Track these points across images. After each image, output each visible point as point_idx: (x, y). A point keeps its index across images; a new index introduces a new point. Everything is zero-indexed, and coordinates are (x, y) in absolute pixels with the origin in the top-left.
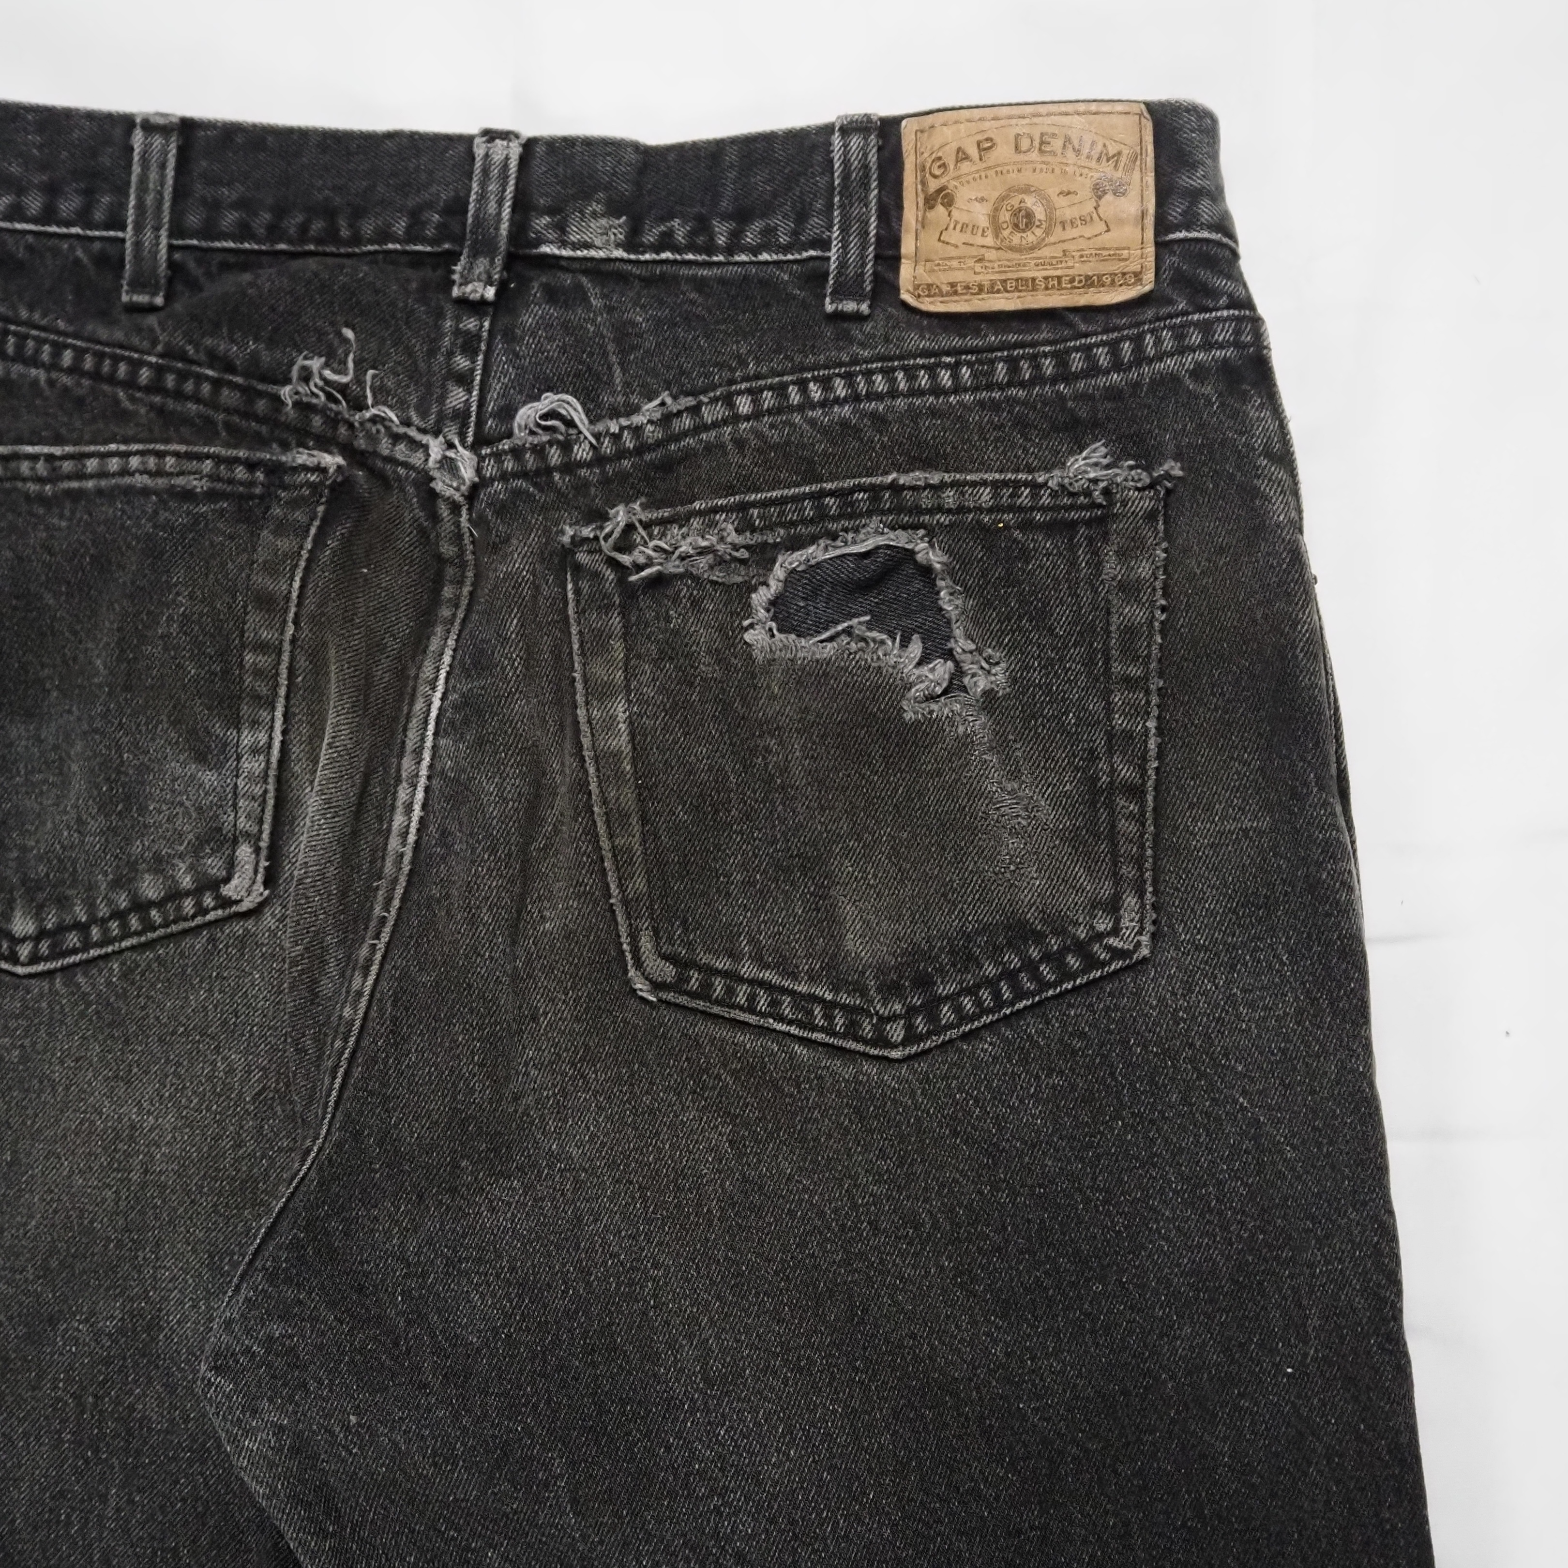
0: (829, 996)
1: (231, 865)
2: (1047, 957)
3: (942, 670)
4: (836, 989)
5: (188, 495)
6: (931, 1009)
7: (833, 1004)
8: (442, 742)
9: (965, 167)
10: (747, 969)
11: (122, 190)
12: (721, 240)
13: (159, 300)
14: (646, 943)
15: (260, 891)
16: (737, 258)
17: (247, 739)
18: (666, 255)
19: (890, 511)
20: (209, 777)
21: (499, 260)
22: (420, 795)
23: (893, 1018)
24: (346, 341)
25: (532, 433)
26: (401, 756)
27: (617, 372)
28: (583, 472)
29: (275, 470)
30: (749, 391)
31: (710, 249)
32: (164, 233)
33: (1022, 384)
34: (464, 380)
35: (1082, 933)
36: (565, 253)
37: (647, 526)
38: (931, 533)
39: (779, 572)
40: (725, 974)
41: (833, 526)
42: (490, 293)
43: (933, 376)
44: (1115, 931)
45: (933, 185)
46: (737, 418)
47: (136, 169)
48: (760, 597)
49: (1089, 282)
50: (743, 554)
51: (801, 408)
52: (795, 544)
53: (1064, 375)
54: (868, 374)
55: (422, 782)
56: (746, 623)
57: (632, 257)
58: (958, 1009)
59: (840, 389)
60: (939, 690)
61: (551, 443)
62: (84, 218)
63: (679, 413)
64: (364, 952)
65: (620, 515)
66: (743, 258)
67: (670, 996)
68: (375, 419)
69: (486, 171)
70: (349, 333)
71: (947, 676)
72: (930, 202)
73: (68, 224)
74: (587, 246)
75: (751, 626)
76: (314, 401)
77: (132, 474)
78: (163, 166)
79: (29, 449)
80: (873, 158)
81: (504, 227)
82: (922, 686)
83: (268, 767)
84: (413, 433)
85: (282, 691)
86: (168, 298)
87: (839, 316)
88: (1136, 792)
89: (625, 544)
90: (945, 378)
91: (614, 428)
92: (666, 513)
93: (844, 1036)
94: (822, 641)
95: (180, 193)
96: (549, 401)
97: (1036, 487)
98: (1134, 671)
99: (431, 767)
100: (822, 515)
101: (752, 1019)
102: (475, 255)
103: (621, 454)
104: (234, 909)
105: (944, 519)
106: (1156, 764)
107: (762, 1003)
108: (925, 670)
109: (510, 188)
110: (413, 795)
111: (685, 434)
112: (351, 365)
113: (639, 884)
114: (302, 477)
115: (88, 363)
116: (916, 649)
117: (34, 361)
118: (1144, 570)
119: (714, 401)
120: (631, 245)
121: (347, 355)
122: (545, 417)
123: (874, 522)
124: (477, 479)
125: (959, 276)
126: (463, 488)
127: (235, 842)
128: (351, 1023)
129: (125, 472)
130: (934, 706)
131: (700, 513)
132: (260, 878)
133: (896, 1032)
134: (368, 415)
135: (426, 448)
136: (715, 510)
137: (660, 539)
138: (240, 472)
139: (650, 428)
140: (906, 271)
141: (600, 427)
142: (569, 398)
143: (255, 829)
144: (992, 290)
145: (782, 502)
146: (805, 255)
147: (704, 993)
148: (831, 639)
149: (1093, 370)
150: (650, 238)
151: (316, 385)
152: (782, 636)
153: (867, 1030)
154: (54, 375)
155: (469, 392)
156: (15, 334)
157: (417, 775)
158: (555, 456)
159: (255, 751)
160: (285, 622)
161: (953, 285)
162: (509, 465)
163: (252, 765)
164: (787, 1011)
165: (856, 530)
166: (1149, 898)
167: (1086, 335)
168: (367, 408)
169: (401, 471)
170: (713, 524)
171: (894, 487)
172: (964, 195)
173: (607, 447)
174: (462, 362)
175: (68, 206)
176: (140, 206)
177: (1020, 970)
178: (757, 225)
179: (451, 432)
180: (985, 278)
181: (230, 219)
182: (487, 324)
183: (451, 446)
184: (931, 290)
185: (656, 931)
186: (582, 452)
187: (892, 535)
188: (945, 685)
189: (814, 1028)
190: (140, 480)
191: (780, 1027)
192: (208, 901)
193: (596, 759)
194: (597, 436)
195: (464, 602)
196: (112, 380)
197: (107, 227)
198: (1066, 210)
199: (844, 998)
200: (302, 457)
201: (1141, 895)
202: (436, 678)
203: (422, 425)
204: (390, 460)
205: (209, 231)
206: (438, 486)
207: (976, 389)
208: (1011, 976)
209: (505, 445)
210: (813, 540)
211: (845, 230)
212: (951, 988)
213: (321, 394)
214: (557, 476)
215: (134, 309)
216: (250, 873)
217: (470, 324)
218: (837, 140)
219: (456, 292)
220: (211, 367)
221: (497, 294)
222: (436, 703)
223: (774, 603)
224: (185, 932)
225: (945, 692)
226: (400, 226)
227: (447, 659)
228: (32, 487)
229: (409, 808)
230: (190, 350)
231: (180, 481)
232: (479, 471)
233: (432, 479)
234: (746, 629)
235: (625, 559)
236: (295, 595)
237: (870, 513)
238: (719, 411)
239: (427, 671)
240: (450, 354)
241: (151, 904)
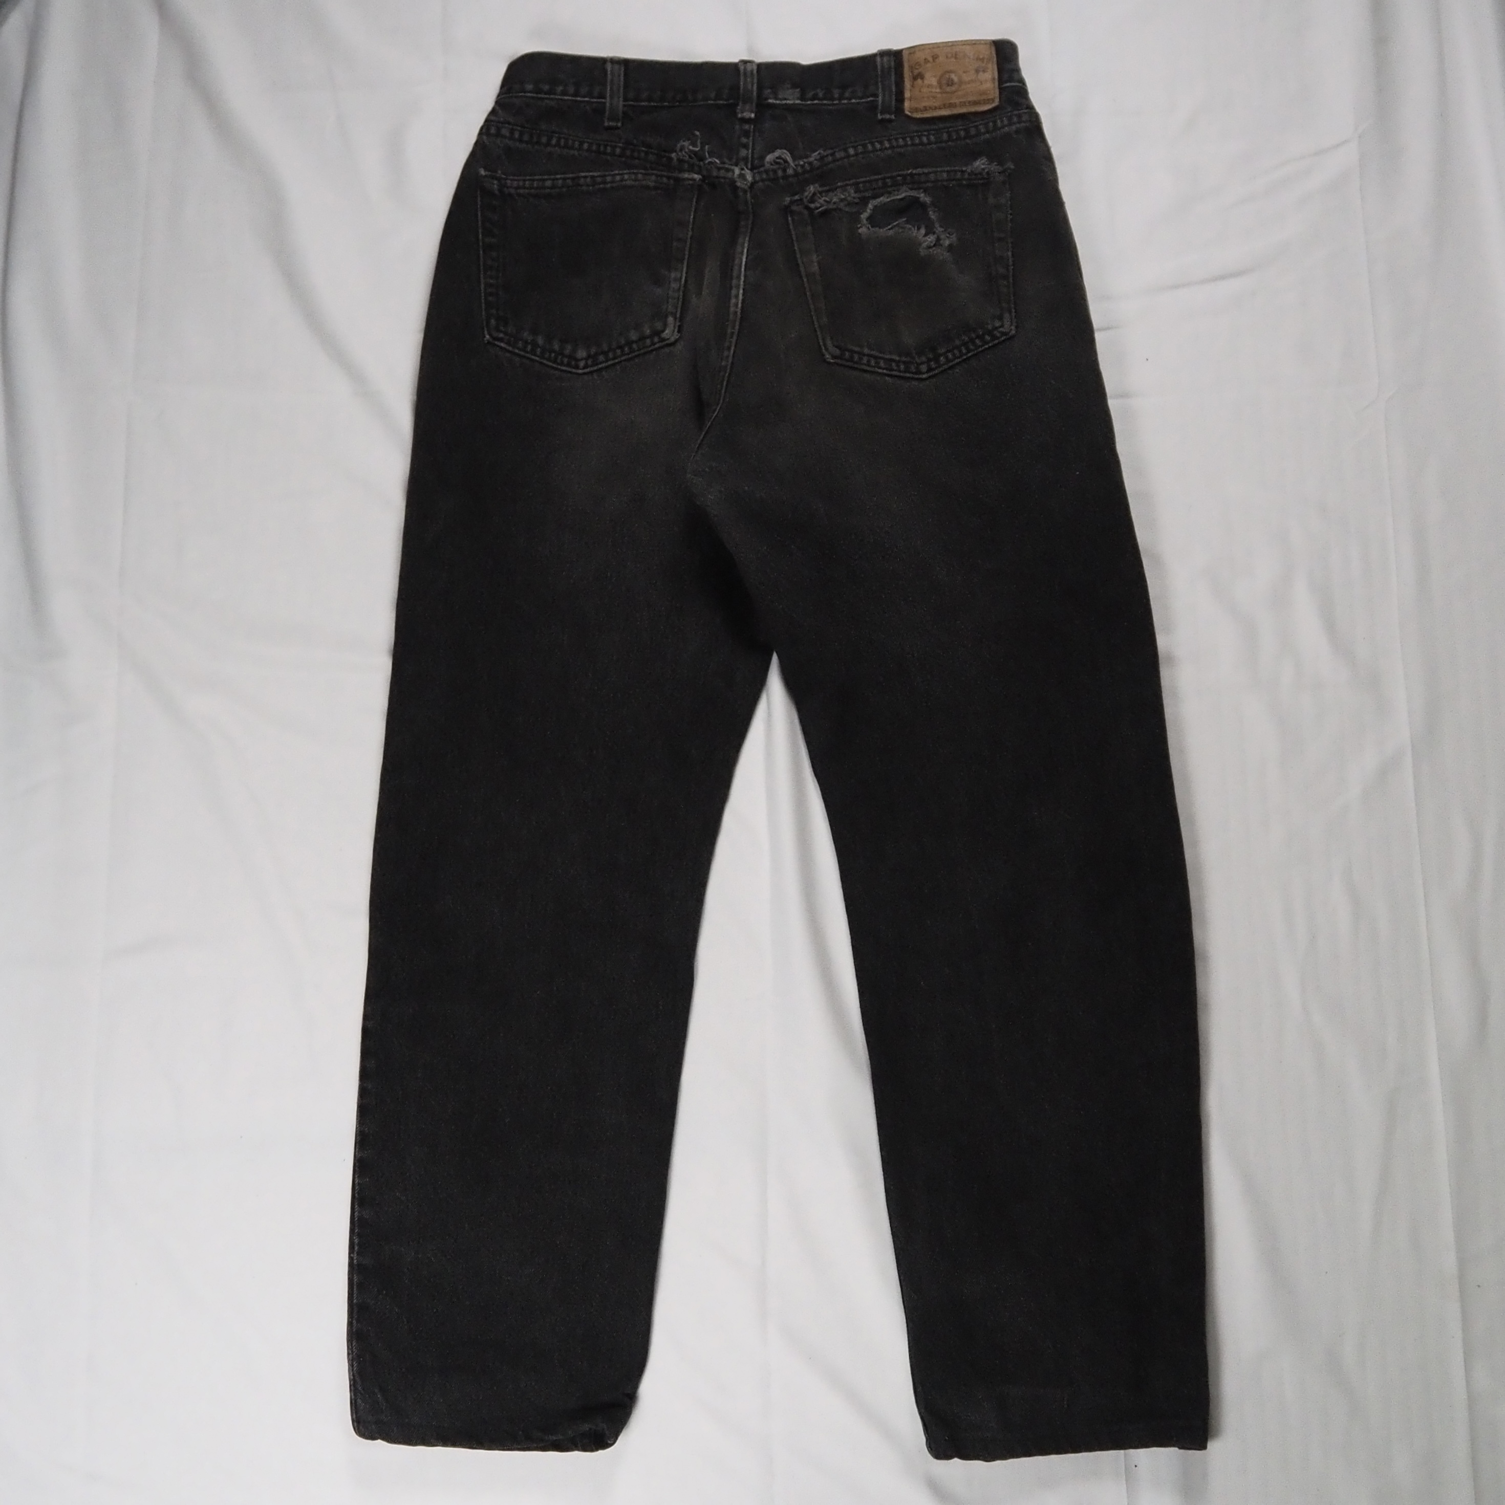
0: (897, 358)
1: (665, 325)
2: (978, 337)
3: (931, 239)
4: (900, 356)
5: (647, 188)
6: (936, 360)
7: (899, 361)
8: (748, 273)
9: (929, 65)
10: (866, 351)
11: (604, 85)
12: (836, 96)
13: (619, 124)
14: (829, 343)
15: (676, 336)
16: (843, 102)
17: (673, 275)
18: (816, 102)
19: (909, 184)
20: (659, 291)
21: (754, 105)
22: (741, 291)
23: (922, 363)
24: (697, 136)
25: (772, 165)
26: (732, 279)
27: (800, 144)
28: (791, 179)
29: (677, 180)
30: (853, 147)
31: (832, 99)
32: (621, 99)
33: (953, 141)
34: (745, 146)
35: (990, 327)
36: (778, 102)
37: (821, 193)
38: (925, 191)
39: (870, 206)
40: (859, 353)
41: (889, 189)
42: (753, 115)
43: (920, 139)
44: (1002, 326)
45: (916, 72)
46: (848, 156)
47: (609, 77)
48: (864, 216)
49: (976, 103)
50: (857, 201)
51: (872, 152)
52: (875, 197)
53: (968, 136)
54: (896, 139)
55: (742, 287)
56: (859, 226)
57: (803, 102)
58: (947, 358)
59: (887, 145)
60: (932, 244)
61: (779, 168)
62: (590, 94)
63: (827, 156)
64: (727, 344)
65: (812, 189)
66: (846, 101)
67: (839, 361)
68: (710, 163)
69: (745, 74)
70: (697, 133)
71: (935, 239)
72: (915, 78)
73: (584, 97)
74: (785, 99)
75: (861, 227)
76: (684, 158)
77: (626, 180)
78: (619, 76)
79: (583, 174)
80: (893, 64)
81: (755, 94)
82: (926, 243)
83: (680, 286)
84: (727, 166)
85: (686, 257)
86: (623, 124)
87: (882, 120)
88: (1005, 277)
89: (812, 200)
90: (925, 139)
91: (802, 163)
92: (825, 188)
93: (905, 372)
94: (889, 229)
95: (626, 86)
96: (777, 153)
97: (963, 172)
98: (1002, 235)
99: (744, 282)
100: (885, 185)
101: (868, 369)
102: (745, 103)
103: (805, 172)
104: (665, 343)
105: (929, 185)
106: (1012, 267)
107: (873, 362)
108: (927, 238)
109: (755, 81)
110: (738, 292)
111: (829, 163)
112: (699, 144)
113: (825, 320)
114: (687, 182)
115: (594, 148)
116: (923, 231)
117: (572, 148)
118: (1003, 201)
119: (840, 150)
120: (802, 98)
121: (696, 141)
122: (777, 158)
123: (904, 188)
124: (753, 181)
125: (927, 104)
126: (749, 184)
127: (666, 317)
128: (726, 366)
129: (622, 180)
130: (931, 250)
131: (841, 187)
132: (676, 330)
133: (924, 368)
134: (707, 162)
135: (733, 172)
136: (847, 185)
137: (826, 197)
138: (665, 180)
139: (815, 162)
140: (907, 104)
141: (797, 163)
142: (785, 151)
143: (674, 311)
144: (940, 108)
145: (870, 182)
146: (869, 99)
147: (851, 359)
148: (891, 229)
149: (979, 134)
150: (810, 95)
151: (686, 152)
152: (873, 229)
153: (913, 369)
154: (580, 152)
155: (748, 150)
156: (564, 138)
157: (739, 285)
158: (780, 173)
159: (676, 280)
160: (688, 230)
161: (925, 107)
162: (764, 176)
163: (674, 285)
164: (882, 364)
165: (898, 190)
166: (1013, 314)
167: (976, 122)
168: (706, 159)
169: (722, 180)
170: (846, 190)
171: (911, 175)
172: (928, 75)
173: (799, 170)
174: (744, 140)
175: (584, 90)
176: (611, 89)
177: (968, 342)
178: (850, 90)
179: (742, 164)
180: (936, 104)
181: (644, 95)
182: (752, 127)
183: (742, 169)
184: (916, 110)
185: (832, 338)
186: (790, 171)
187: (911, 192)
188: (934, 243)
189: (892, 370)
190: (628, 183)
191: (880, 371)
192: (656, 339)
193: (807, 276)
194: (796, 166)
195: (750, 226)
196: (605, 153)
197: (598, 98)
198: (966, 78)
199: (904, 359)
200: (686, 175)
201: (1010, 312)
202: (743, 251)
203: (730, 163)
204: (717, 177)
205: (636, 99)
206: (738, 184)
207: (936, 143)
208: (965, 344)
209: (762, 169)
210: (882, 195)
211: (883, 90)
212: (943, 351)
213: (687, 155)
214: (781, 181)
215: (610, 128)
216: (672, 328)
217: (747, 127)
218: (878, 59)
219: (740, 116)
220: (643, 147)
221: (756, 115)
222: (744, 260)
223: (868, 219)
224: (645, 353)
225: (935, 245)
226: (713, 95)
227: (746, 245)
228: (584, 188)
229: (737, 296)
230: (635, 141)
231: (644, 183)
232: (754, 177)
233: (736, 182)
234: (859, 228)
235: (812, 206)
236: (691, 220)
237: (902, 185)
238: (842, 154)
239: (739, 249)
240: (739, 138)
241: (633, 342)
